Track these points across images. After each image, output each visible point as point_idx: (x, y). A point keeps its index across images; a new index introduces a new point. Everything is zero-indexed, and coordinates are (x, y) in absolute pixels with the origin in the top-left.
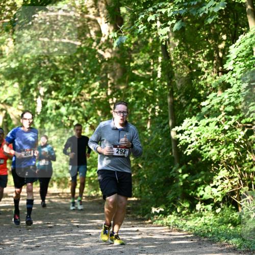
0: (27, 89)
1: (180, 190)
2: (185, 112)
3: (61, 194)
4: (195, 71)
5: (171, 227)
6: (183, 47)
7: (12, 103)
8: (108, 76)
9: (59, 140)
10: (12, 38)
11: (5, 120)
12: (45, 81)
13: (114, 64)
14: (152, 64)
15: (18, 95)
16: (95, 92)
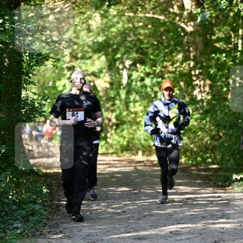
0: (113, 62)
3: (145, 162)
7: (99, 75)
8: (191, 49)
9: (144, 110)
10: (100, 13)
12: (130, 54)
13: (197, 37)
14: (233, 36)
15: (105, 68)
16: (178, 64)
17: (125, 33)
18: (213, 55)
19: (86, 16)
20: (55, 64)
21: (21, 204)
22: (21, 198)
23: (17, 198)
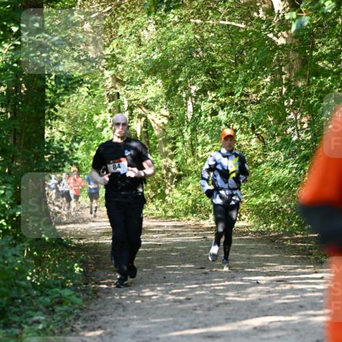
0: (173, 88)
7: (154, 107)
12: (197, 77)
15: (162, 97)
17: (190, 48)
18: (314, 78)
19: (135, 23)
20: (91, 90)
21: (44, 289)
22: (44, 280)
23: (37, 280)
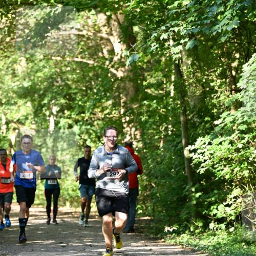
0: (39, 108)
1: (194, 209)
2: (198, 130)
3: (73, 213)
4: (208, 89)
5: (184, 246)
6: (196, 65)
7: (25, 122)
8: (121, 95)
9: (72, 159)
10: (25, 57)
11: (18, 139)
13: (127, 82)
14: (165, 82)
15: (31, 115)
16: (107, 111)
17: (52, 78)
18: (145, 102)
19: (11, 59)
